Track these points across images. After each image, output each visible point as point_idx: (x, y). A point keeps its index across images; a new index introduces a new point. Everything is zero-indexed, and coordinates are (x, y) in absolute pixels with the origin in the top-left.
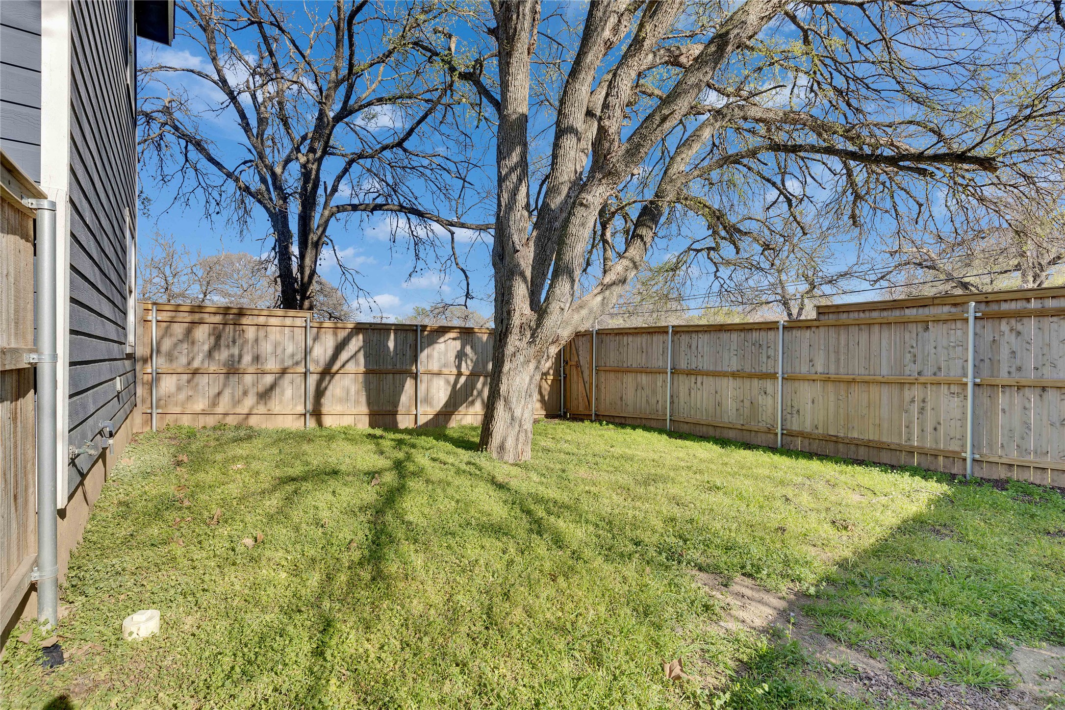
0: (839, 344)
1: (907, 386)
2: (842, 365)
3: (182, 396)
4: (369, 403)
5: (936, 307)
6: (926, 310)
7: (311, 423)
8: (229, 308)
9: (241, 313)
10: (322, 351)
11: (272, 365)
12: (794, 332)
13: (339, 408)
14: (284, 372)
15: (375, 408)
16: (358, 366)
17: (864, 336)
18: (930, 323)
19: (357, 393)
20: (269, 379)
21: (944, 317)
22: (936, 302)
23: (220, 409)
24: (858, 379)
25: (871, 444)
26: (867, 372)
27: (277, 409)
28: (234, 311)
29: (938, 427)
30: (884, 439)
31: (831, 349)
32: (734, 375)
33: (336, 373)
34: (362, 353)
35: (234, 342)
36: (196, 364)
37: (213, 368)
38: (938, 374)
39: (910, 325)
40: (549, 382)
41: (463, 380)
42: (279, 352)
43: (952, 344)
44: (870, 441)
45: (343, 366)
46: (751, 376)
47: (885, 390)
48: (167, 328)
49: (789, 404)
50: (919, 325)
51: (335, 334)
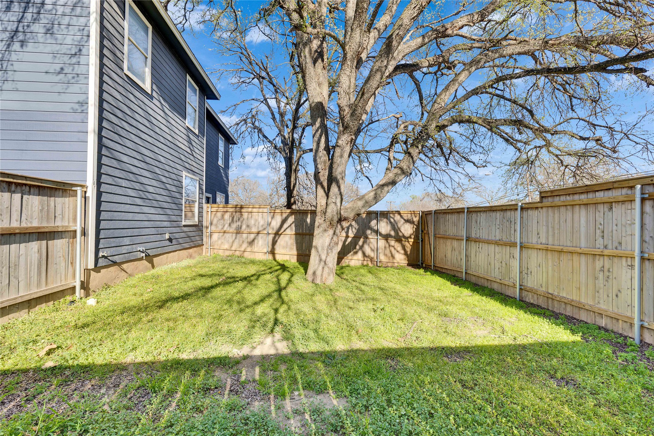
0: (554, 221)
1: (597, 257)
2: (556, 239)
3: (220, 242)
4: (298, 250)
5: (617, 190)
6: (610, 192)
7: (270, 257)
8: (237, 205)
9: (242, 207)
10: (276, 223)
11: (254, 230)
12: (529, 211)
13: (283, 251)
14: (258, 233)
15: (300, 252)
16: (291, 231)
17: (570, 214)
18: (613, 204)
19: (292, 244)
20: (252, 236)
21: (621, 199)
22: (616, 185)
23: (233, 248)
24: (565, 249)
25: (573, 303)
26: (571, 245)
27: (256, 249)
28: (239, 206)
29: (619, 294)
30: (583, 300)
31: (550, 225)
32: (497, 243)
33: (281, 234)
34: (293, 225)
35: (239, 220)
36: (225, 229)
37: (231, 230)
38: (619, 248)
39: (599, 205)
40: (411, 243)
41: (349, 240)
42: (257, 223)
43: (628, 222)
44: (572, 300)
45: (285, 231)
46: (505, 244)
47: (583, 258)
48: (215, 214)
49: (526, 267)
50: (605, 205)
51: (282, 215)
